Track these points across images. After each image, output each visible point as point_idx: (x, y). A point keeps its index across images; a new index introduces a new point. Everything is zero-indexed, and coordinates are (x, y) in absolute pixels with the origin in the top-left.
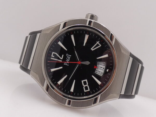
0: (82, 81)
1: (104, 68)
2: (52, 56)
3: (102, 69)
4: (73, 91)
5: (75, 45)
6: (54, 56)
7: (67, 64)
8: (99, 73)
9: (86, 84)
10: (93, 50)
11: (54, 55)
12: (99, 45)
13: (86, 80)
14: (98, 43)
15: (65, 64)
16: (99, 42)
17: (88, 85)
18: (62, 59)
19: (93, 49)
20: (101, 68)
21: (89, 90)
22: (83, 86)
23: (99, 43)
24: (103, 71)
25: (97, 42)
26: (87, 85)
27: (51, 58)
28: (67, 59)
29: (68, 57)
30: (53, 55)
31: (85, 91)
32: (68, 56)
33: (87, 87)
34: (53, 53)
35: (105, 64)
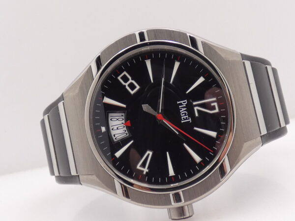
0: (138, 87)
1: (112, 129)
2: (215, 104)
3: (115, 128)
4: (145, 62)
5: (185, 144)
6: (212, 104)
7: (181, 104)
8: (117, 118)
9: (129, 85)
10: (148, 152)
11: (214, 108)
12: (140, 166)
13: (132, 92)
14: (146, 170)
15: (184, 103)
16: (145, 173)
17: (125, 86)
18: (196, 108)
19: (149, 154)
20: (117, 129)
21: (119, 78)
22: (132, 79)
23: (143, 171)
24: (111, 123)
25: (147, 171)
26: (127, 84)
27: (214, 99)
28: (185, 113)
29: (185, 117)
30: (214, 106)
31: (125, 73)
32: (186, 119)
33: (126, 82)
34: (217, 110)
35: (114, 138)
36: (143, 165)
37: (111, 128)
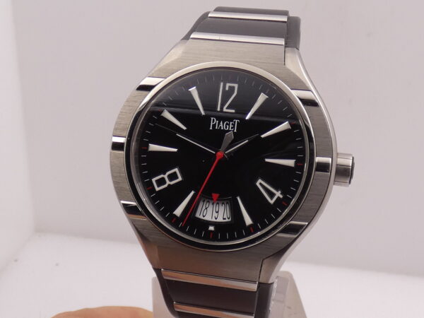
0: (176, 170)
1: (216, 219)
2: (228, 85)
3: (215, 214)
4: (151, 151)
5: (263, 136)
6: (227, 89)
7: (214, 126)
8: (204, 208)
9: (170, 180)
10: (258, 184)
11: (232, 89)
12: (272, 199)
13: (180, 179)
14: (278, 194)
15: (213, 121)
16: (281, 196)
17: (169, 185)
18: (225, 110)
19: (260, 184)
20: (217, 212)
21: (157, 189)
22: (165, 174)
23: (279, 197)
24: (208, 218)
25: (280, 192)
26: (168, 182)
27: (222, 84)
28: (227, 124)
29: (231, 126)
30: (230, 87)
31: (154, 180)
32: (234, 125)
33: (165, 183)
34: (236, 86)
35: (227, 220)
36: (272, 195)
37: (214, 220)
